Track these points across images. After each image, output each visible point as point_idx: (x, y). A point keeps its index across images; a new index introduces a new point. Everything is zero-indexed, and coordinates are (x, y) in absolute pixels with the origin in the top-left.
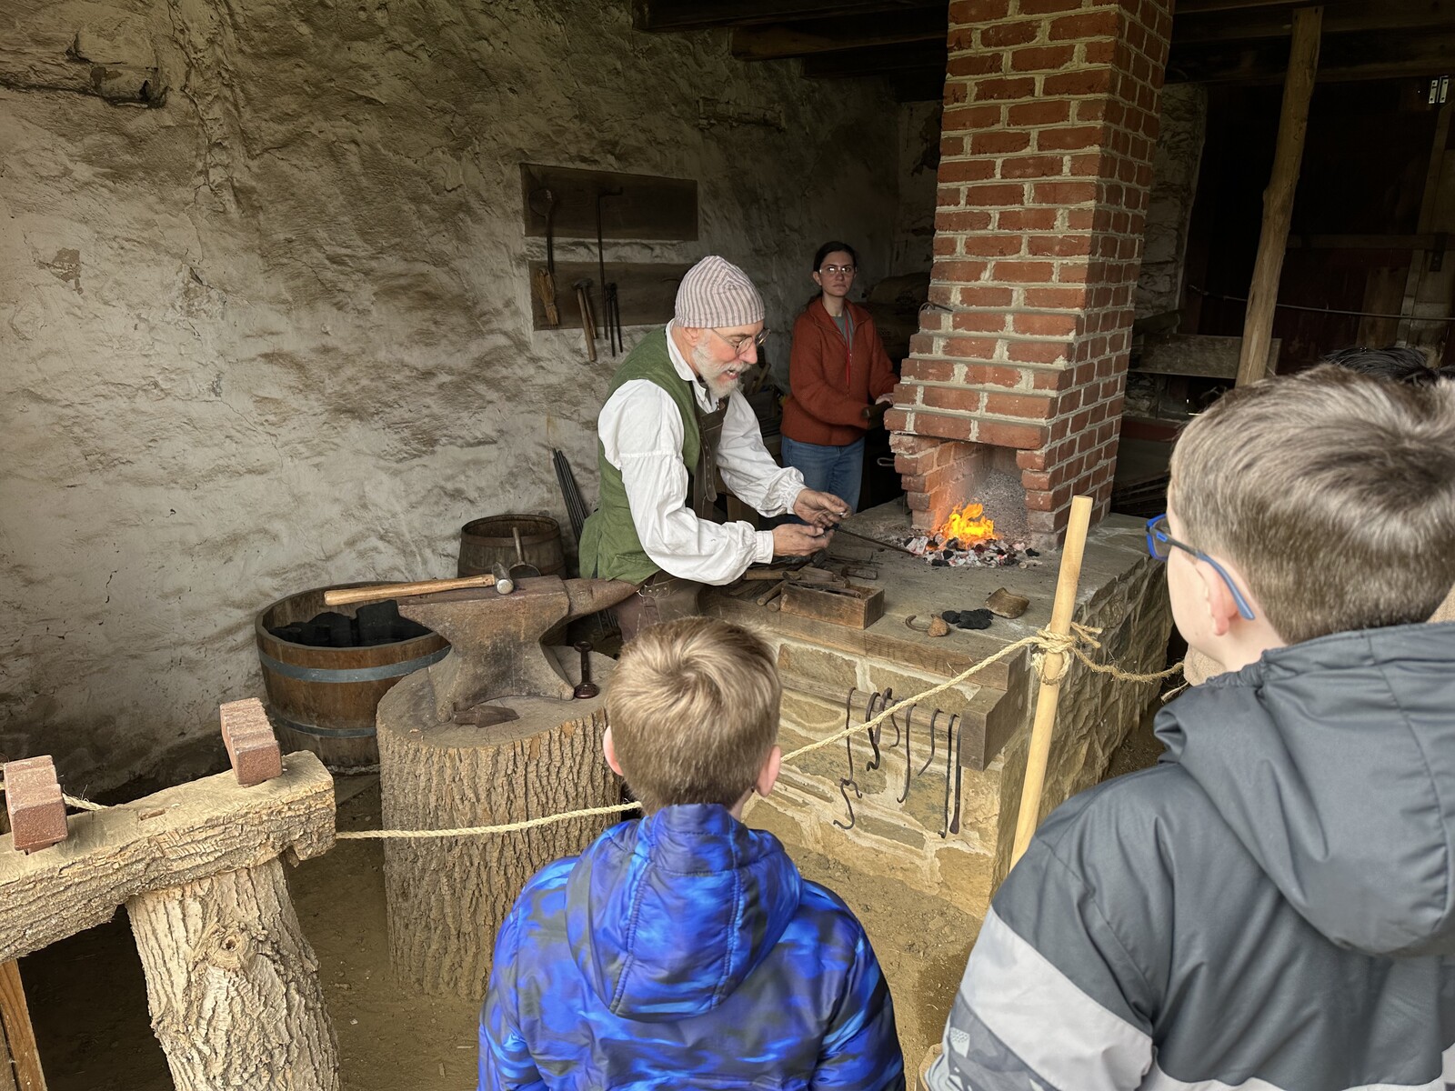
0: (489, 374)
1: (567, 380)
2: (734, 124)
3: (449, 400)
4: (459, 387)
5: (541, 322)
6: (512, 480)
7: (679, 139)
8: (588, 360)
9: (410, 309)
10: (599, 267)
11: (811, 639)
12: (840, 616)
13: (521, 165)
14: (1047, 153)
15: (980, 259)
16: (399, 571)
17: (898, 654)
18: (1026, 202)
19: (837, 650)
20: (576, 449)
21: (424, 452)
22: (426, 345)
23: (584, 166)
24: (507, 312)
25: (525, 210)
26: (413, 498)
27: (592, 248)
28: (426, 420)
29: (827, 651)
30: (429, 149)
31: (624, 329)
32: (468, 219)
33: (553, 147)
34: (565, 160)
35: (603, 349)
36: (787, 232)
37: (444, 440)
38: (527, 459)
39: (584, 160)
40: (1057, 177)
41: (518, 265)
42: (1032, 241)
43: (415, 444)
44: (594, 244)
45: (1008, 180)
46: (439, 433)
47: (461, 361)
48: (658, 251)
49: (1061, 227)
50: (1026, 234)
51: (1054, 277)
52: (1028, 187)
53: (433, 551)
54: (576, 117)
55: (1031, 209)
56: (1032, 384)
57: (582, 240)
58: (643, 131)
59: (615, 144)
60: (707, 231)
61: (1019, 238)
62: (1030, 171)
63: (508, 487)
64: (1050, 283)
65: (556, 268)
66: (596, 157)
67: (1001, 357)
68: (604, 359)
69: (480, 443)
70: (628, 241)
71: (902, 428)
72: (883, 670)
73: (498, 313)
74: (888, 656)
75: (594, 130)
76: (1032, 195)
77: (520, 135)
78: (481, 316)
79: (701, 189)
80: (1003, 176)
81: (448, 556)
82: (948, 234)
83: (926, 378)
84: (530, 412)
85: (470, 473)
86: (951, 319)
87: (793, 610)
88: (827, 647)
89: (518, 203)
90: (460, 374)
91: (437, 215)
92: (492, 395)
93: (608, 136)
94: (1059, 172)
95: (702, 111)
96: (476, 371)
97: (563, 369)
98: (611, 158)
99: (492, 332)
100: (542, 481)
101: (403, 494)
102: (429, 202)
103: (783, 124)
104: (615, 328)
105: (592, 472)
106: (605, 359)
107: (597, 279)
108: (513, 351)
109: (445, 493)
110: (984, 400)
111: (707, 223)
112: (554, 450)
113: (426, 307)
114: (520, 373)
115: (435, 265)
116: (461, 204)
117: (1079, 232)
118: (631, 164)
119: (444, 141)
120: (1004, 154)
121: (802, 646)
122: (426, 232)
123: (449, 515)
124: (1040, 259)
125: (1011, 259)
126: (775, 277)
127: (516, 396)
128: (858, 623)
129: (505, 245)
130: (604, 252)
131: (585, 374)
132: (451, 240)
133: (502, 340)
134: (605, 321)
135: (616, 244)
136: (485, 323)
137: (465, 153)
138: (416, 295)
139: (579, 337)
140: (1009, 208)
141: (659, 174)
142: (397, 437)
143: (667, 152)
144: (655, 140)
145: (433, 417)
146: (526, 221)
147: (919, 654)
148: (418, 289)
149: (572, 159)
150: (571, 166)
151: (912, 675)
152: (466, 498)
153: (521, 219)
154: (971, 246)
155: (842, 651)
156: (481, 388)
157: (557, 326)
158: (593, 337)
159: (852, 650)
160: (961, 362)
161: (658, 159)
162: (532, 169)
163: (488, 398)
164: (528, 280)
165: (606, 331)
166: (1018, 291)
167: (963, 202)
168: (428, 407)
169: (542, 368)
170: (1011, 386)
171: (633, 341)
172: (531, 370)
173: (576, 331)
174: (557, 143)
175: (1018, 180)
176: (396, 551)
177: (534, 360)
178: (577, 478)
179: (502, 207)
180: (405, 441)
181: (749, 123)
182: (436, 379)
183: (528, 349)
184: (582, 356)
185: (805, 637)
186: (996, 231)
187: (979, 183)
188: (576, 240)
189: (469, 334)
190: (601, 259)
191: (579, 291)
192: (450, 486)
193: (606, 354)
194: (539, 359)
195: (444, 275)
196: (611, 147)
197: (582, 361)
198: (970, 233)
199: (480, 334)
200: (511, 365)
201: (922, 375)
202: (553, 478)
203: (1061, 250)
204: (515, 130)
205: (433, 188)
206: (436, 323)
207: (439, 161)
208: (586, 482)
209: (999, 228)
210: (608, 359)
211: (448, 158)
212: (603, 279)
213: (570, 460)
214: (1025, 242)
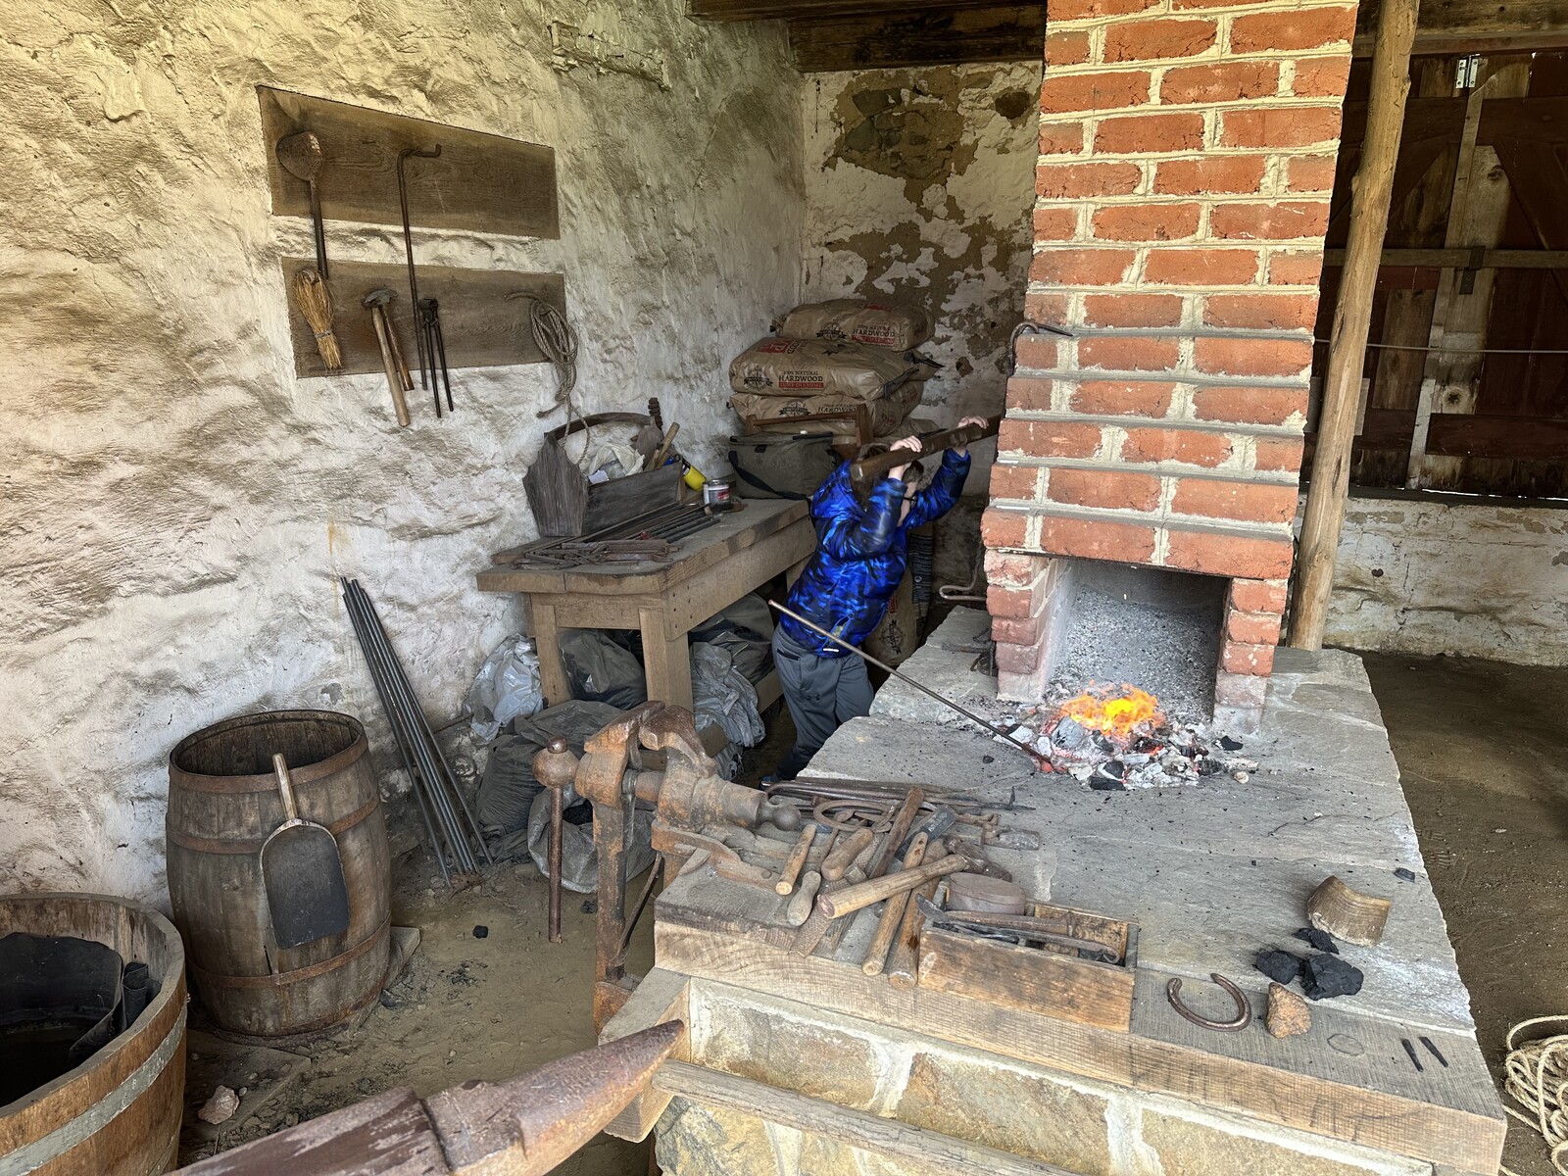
0: (214, 458)
1: (362, 459)
2: (602, 70)
3: (136, 512)
4: (154, 486)
5: (310, 362)
6: (269, 641)
7: (525, 81)
8: (396, 425)
9: (38, 342)
10: (407, 272)
11: (993, 1047)
12: (1071, 1002)
13: (259, 88)
14: (1251, 57)
15: (1121, 245)
16: (43, 848)
17: (1216, 1088)
18: (1206, 143)
19: (1059, 1072)
20: (383, 574)
21: (86, 614)
22: (79, 410)
23: (373, 104)
24: (244, 346)
25: (271, 169)
26: (66, 704)
27: (394, 240)
28: (87, 552)
29: (1035, 1075)
30: (62, 33)
31: (453, 372)
32: (158, 177)
33: (316, 65)
34: (340, 88)
35: (420, 406)
36: (679, 237)
37: (127, 587)
38: (295, 601)
39: (373, 93)
40: (1268, 100)
41: (263, 264)
42: (1216, 214)
43: (64, 602)
44: (397, 235)
45: (1174, 106)
46: (115, 573)
47: (157, 437)
48: (500, 251)
49: (1274, 188)
50: (1208, 202)
51: (1258, 276)
52: (1211, 116)
53: (116, 796)
54: (356, 19)
55: (1217, 158)
56: (1252, 460)
57: (375, 226)
58: (469, 59)
59: (425, 75)
60: (572, 226)
61: (1195, 209)
62: (1215, 89)
63: (261, 654)
64: (1251, 287)
65: (332, 271)
66: (395, 92)
67: (1183, 414)
68: (421, 422)
69: (203, 584)
70: (452, 232)
71: (1018, 543)
72: (1178, 1121)
73: (225, 348)
74: (1191, 1089)
75: (388, 47)
76: (1220, 132)
77: (254, 35)
78: (193, 354)
79: (561, 162)
80: (1165, 100)
81: (148, 798)
82: (1063, 203)
83: (1048, 453)
84: (296, 519)
85: (185, 639)
86: (1076, 349)
87: (949, 986)
88: (1035, 1066)
89: (256, 154)
90: (154, 462)
91: (90, 164)
92: (221, 495)
93: (414, 61)
94: (1272, 90)
95: (556, 42)
96: (186, 453)
97: (353, 441)
98: (419, 98)
99: (216, 382)
100: (325, 636)
101: (43, 700)
102: (70, 137)
103: (666, 81)
104: (439, 372)
105: (413, 608)
106: (425, 422)
107: (404, 292)
108: (257, 416)
109: (136, 684)
110: (1170, 489)
111: (570, 213)
112: (344, 580)
113: (74, 339)
114: (274, 452)
115: (89, 258)
116: (141, 148)
117: (1308, 196)
118: (452, 111)
119: (96, 23)
120: (1166, 61)
121: (972, 1061)
122: (65, 193)
123: (147, 723)
124: (1232, 244)
125: (1180, 244)
126: (666, 299)
127: (268, 493)
128: (1116, 1020)
129: (236, 229)
130: (414, 248)
131: (392, 449)
132: (122, 213)
133: (236, 397)
134: (422, 362)
135: (434, 237)
136: (202, 367)
137: (143, 51)
138: (50, 315)
139: (376, 387)
140: (1175, 155)
141: (495, 132)
142: (21, 591)
143: (507, 99)
144: (488, 77)
145: (104, 545)
146: (274, 187)
147: (1271, 1092)
148: (55, 304)
149: (352, 89)
150: (349, 99)
151: (1251, 1133)
152: (178, 687)
153: (263, 184)
154: (1103, 224)
155: (1074, 1076)
156: (200, 484)
157: (338, 370)
158: (404, 386)
159: (1098, 1073)
160: (1114, 423)
161: (495, 109)
162: (280, 98)
163: (215, 501)
164: (283, 291)
165: (424, 377)
166: (1193, 300)
167: (1088, 146)
168: (90, 528)
169: (316, 441)
170: (1213, 464)
171: (469, 393)
172: (294, 446)
173: (373, 378)
174: (325, 59)
175: (1194, 105)
176: (34, 812)
177: (299, 429)
178: (387, 622)
179: (226, 161)
180: (41, 599)
181: (620, 71)
182: (103, 473)
183: (288, 411)
184: (386, 419)
185: (978, 1041)
186: (1151, 197)
187: (1119, 112)
188: (367, 226)
189: (170, 388)
190: (410, 258)
191: (376, 310)
192: (145, 670)
193: (426, 415)
194: (309, 427)
195: (111, 278)
196: (419, 78)
197: (387, 426)
198: (1101, 200)
199: (193, 386)
200: (256, 439)
201: (1038, 448)
202: (344, 627)
203: (1273, 228)
204: (244, 25)
205: (77, 110)
206: (97, 368)
207: (86, 61)
208: (402, 625)
209: (1157, 192)
210: (430, 423)
211: (106, 55)
212: (414, 292)
213: (373, 592)
214: (1204, 214)
